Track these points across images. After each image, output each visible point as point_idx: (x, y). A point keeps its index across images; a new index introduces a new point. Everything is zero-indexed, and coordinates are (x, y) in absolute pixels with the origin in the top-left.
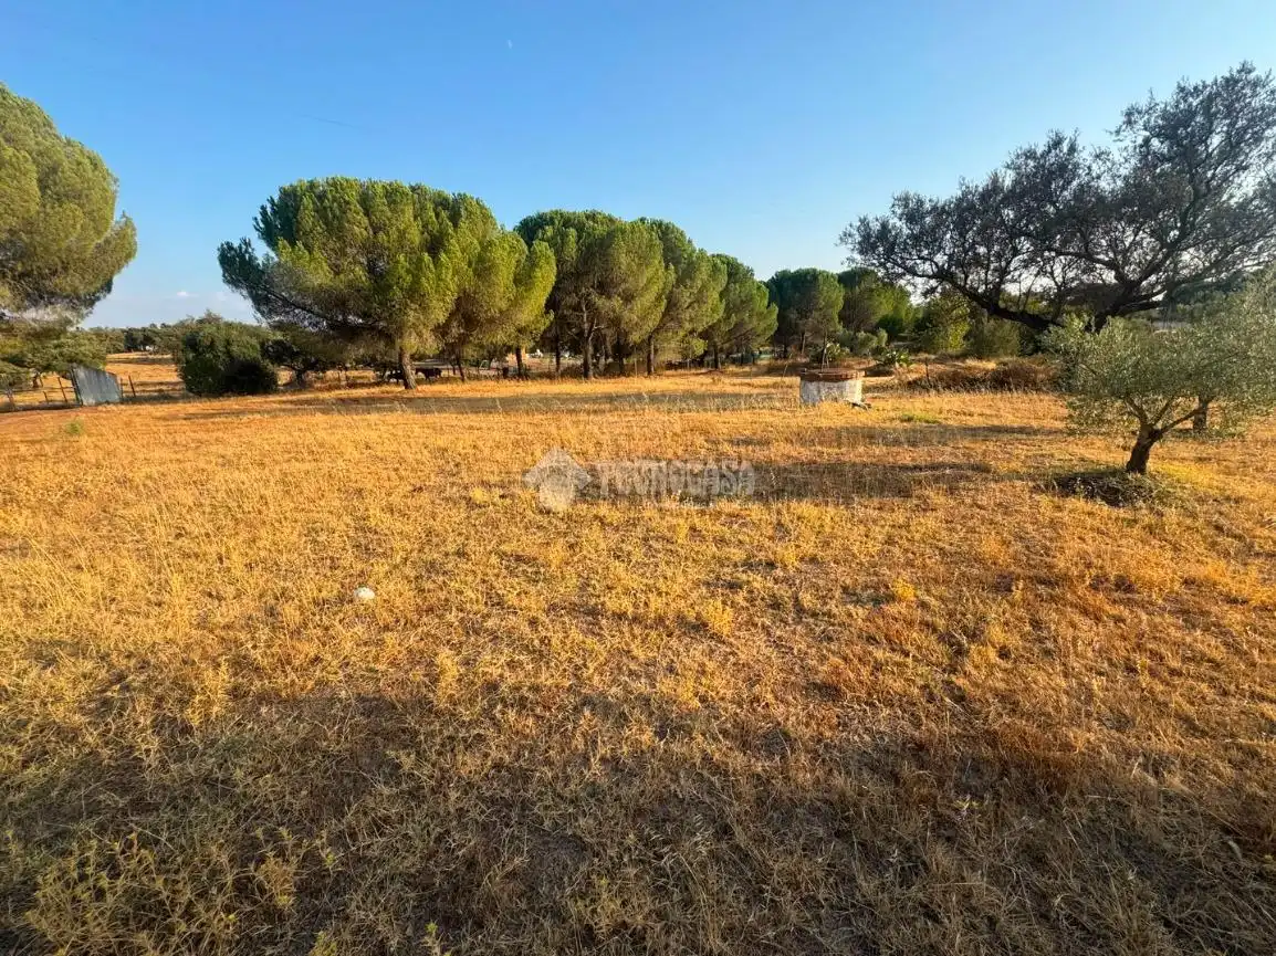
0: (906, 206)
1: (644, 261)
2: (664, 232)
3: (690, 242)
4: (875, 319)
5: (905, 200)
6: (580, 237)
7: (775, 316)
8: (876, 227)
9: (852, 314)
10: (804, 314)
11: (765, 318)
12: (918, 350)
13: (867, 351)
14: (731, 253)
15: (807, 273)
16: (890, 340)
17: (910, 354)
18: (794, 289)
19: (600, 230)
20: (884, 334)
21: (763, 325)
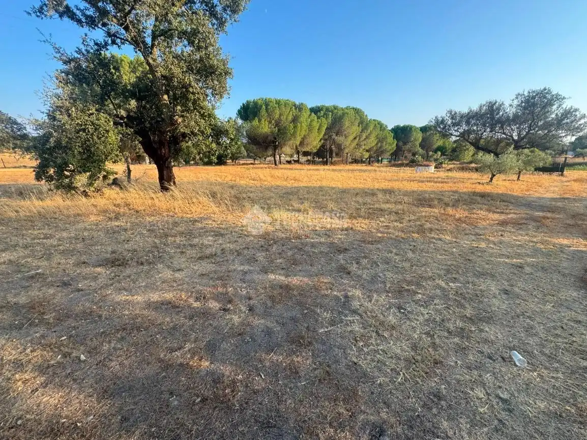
0: (451, 113)
1: (352, 124)
2: (357, 111)
3: (366, 116)
4: (435, 146)
5: (450, 112)
6: (332, 115)
7: (395, 145)
8: (440, 119)
9: (425, 144)
10: (405, 144)
11: (391, 144)
12: (452, 160)
13: (432, 159)
14: (379, 119)
15: (408, 127)
16: (441, 156)
17: (449, 161)
18: (402, 133)
19: (340, 113)
20: (439, 153)
21: (390, 148)
